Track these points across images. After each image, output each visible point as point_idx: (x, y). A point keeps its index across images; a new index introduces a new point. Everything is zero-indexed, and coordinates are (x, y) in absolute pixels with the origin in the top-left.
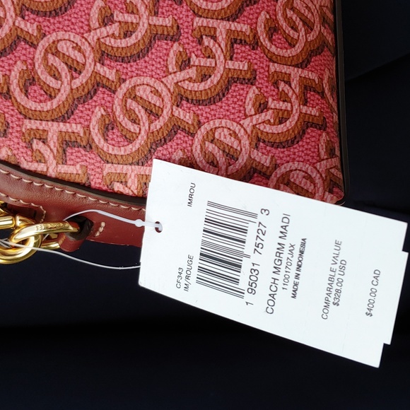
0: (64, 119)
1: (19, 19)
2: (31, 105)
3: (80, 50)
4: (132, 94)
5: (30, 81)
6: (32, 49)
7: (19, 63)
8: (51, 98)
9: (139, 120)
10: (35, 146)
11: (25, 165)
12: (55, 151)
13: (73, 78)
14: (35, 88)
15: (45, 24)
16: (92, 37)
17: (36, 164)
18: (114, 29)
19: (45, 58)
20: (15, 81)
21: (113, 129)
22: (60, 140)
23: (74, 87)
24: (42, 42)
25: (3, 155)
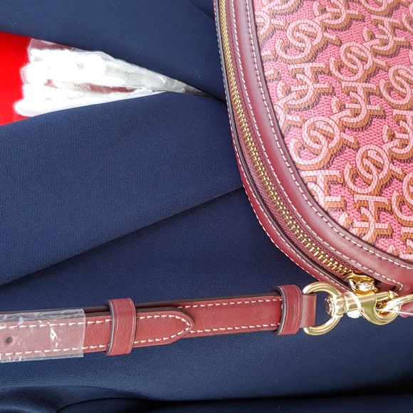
1: (391, 164)
2: (404, 217)
5: (402, 203)
6: (400, 183)
7: (395, 191)
10: (408, 243)
11: (402, 256)
14: (405, 207)
15: (405, 167)
17: (408, 255)
19: (408, 189)
20: (394, 203)
24: (405, 179)
25: (390, 250)
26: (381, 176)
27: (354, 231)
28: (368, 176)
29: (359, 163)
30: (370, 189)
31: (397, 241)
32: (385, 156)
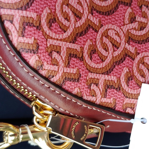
0: (108, 73)
1: (90, 15)
2: (93, 65)
3: (119, 36)
4: (142, 61)
5: (93, 51)
6: (95, 33)
7: (88, 40)
8: (103, 61)
9: (145, 76)
10: (92, 87)
11: (85, 97)
12: (102, 90)
13: (114, 51)
14: (96, 55)
15: (103, 19)
16: (125, 28)
17: (91, 97)
18: (135, 25)
19: (102, 39)
20: (86, 51)
21: (132, 80)
22: (105, 85)
23: (114, 56)
24: (101, 29)
25: (75, 91)
26: (78, 24)
27: (43, 73)
28: (65, 22)
29: (58, 9)
30: (65, 35)
31: (82, 84)
32: (85, 6)
